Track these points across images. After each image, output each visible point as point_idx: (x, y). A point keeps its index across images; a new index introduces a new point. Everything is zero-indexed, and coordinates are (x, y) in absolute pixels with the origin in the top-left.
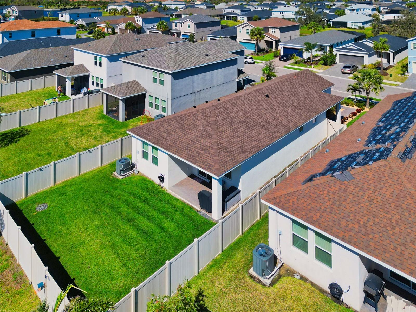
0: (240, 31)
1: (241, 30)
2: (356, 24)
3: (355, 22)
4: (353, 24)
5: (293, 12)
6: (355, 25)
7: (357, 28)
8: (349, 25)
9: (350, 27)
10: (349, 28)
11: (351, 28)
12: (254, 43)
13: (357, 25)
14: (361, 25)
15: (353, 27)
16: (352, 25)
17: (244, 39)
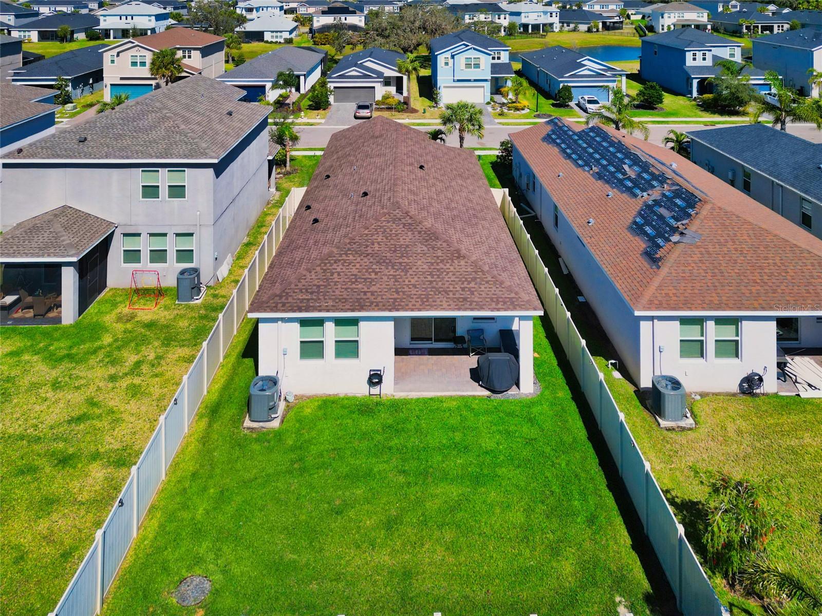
0: (113, 62)
1: (115, 59)
2: (279, 34)
3: (277, 32)
4: (275, 34)
5: (150, 16)
6: (277, 37)
7: (282, 41)
8: (267, 37)
9: (269, 41)
10: (267, 42)
11: (271, 42)
12: (152, 85)
13: (281, 37)
14: (286, 35)
15: (274, 40)
16: (272, 37)
17: (122, 79)
